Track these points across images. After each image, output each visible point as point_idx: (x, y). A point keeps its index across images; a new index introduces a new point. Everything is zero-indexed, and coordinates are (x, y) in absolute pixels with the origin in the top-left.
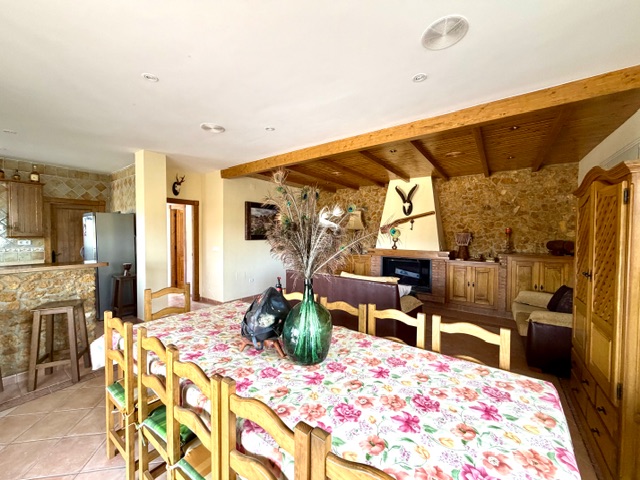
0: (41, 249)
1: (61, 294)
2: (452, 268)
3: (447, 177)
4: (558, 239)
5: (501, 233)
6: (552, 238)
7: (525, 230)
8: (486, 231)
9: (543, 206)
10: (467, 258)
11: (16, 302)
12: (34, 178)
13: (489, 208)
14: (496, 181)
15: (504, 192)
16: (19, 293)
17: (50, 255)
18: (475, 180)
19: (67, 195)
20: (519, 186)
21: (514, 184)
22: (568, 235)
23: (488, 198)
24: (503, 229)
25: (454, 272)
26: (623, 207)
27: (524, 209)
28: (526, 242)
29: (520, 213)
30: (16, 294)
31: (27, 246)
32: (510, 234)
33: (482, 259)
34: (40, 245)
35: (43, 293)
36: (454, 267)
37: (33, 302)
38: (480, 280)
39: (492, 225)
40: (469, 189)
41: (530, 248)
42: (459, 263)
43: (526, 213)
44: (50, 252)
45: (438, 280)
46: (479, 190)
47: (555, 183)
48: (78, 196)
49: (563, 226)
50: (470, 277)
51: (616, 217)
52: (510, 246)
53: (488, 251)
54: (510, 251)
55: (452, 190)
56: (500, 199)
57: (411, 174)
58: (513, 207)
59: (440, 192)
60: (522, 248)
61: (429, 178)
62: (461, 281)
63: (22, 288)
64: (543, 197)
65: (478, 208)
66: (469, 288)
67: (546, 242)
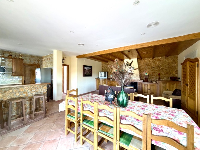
0: (21, 79)
1: (38, 92)
2: (143, 84)
3: (141, 59)
4: (173, 76)
5: (157, 75)
6: (171, 76)
7: (164, 74)
8: (153, 74)
9: (169, 67)
10: (147, 82)
11: (27, 94)
12: (20, 57)
13: (153, 67)
14: (155, 60)
15: (157, 63)
16: (28, 91)
17: (24, 81)
18: (149, 60)
19: (29, 63)
20: (162, 61)
21: (160, 61)
22: (175, 75)
23: (153, 65)
24: (157, 73)
25: (144, 86)
26: (197, 68)
27: (163, 68)
28: (164, 77)
29: (162, 69)
30: (27, 92)
31: (17, 78)
32: (159, 75)
33: (152, 82)
34: (21, 78)
35: (34, 92)
36: (144, 84)
37: (32, 94)
38: (152, 88)
39: (154, 72)
40: (148, 62)
41: (165, 79)
42: (145, 83)
43: (164, 69)
44: (24, 80)
45: (139, 88)
46: (150, 62)
47: (172, 61)
48: (32, 63)
49: (174, 73)
50: (149, 87)
51: (195, 70)
52: (160, 78)
53: (153, 80)
54: (160, 79)
55: (143, 62)
56: (156, 65)
57: (131, 58)
58: (160, 67)
59: (139, 63)
60: (163, 79)
61: (136, 59)
62: (146, 89)
63: (29, 90)
64: (168, 65)
65: (150, 67)
66: (148, 90)
67: (169, 77)
